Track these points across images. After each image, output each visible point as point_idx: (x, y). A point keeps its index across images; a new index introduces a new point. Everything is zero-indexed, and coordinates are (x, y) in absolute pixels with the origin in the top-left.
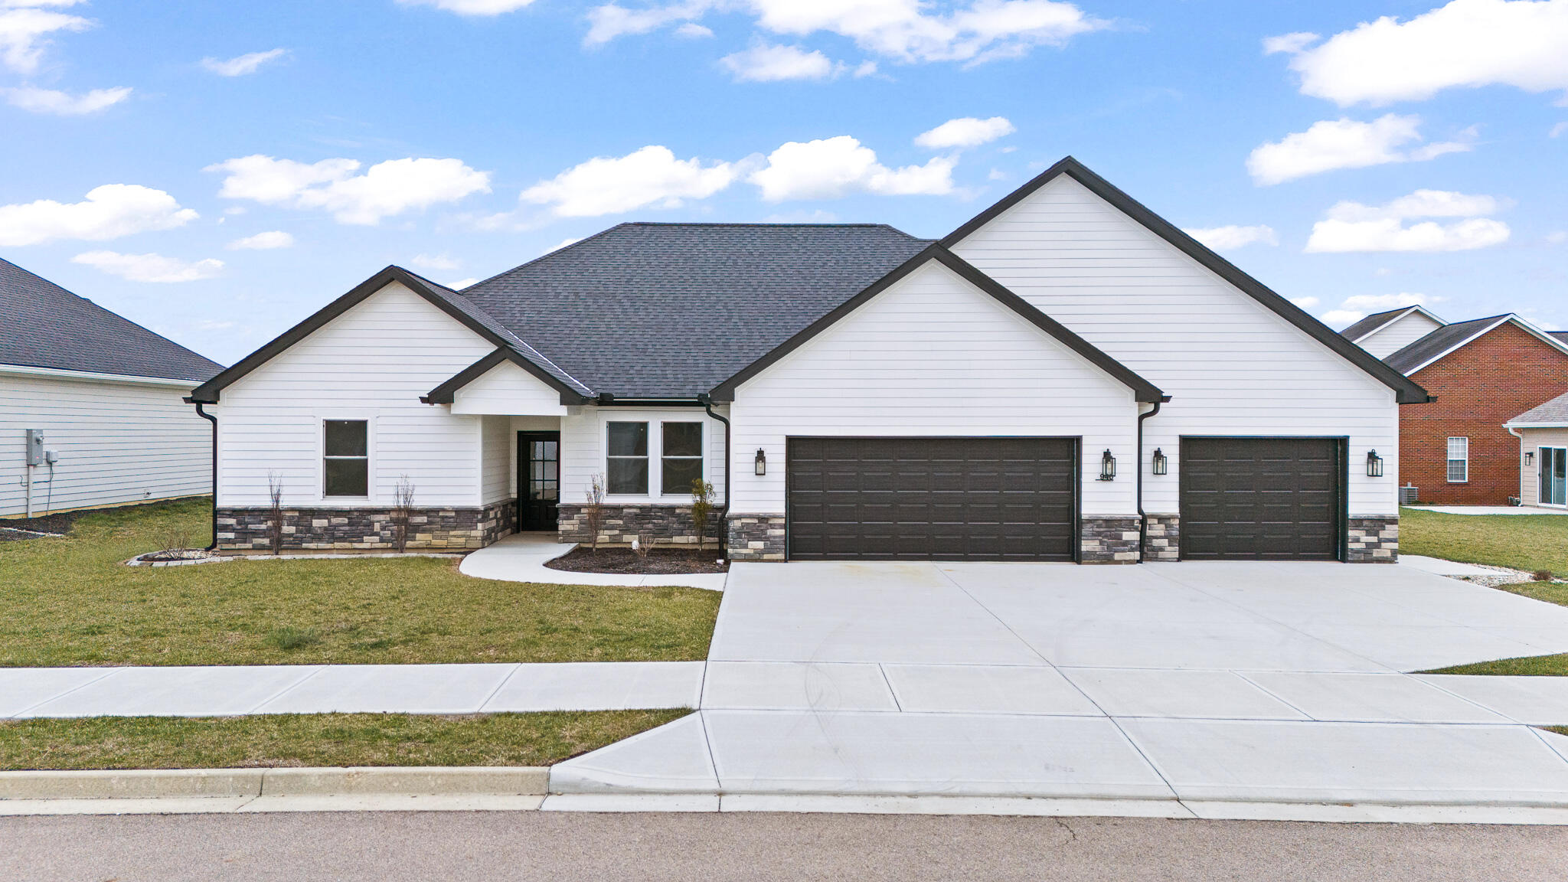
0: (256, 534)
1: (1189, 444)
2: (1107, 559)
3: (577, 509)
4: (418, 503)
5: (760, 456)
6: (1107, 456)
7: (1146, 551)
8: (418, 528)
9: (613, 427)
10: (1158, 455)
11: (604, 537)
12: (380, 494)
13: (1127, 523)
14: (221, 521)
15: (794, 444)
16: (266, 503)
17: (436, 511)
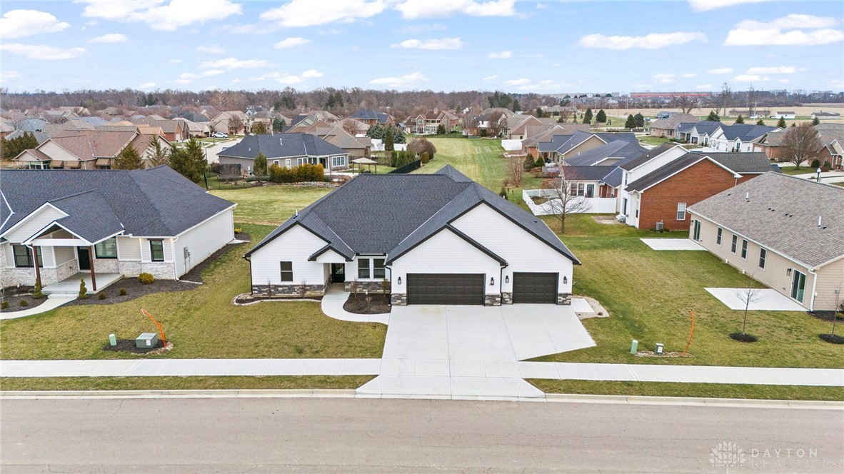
0: (263, 291)
1: (515, 274)
2: (492, 305)
3: (350, 283)
4: (307, 283)
5: (400, 279)
6: (492, 279)
7: (503, 302)
8: (307, 290)
9: (359, 260)
10: (507, 277)
11: (358, 290)
12: (297, 280)
13: (498, 296)
14: (254, 288)
15: (408, 275)
16: (267, 284)
17: (312, 286)
